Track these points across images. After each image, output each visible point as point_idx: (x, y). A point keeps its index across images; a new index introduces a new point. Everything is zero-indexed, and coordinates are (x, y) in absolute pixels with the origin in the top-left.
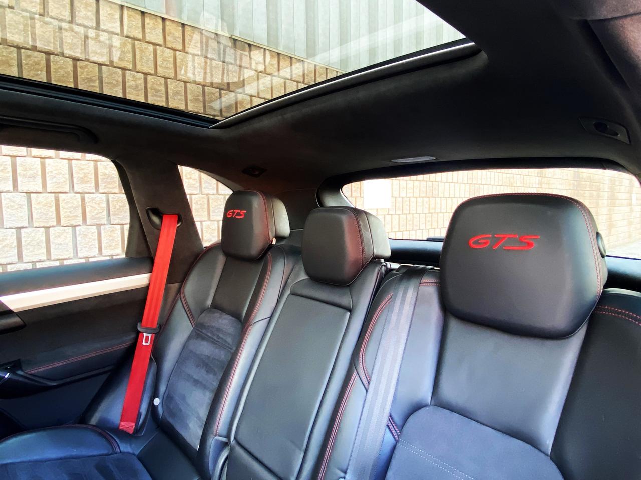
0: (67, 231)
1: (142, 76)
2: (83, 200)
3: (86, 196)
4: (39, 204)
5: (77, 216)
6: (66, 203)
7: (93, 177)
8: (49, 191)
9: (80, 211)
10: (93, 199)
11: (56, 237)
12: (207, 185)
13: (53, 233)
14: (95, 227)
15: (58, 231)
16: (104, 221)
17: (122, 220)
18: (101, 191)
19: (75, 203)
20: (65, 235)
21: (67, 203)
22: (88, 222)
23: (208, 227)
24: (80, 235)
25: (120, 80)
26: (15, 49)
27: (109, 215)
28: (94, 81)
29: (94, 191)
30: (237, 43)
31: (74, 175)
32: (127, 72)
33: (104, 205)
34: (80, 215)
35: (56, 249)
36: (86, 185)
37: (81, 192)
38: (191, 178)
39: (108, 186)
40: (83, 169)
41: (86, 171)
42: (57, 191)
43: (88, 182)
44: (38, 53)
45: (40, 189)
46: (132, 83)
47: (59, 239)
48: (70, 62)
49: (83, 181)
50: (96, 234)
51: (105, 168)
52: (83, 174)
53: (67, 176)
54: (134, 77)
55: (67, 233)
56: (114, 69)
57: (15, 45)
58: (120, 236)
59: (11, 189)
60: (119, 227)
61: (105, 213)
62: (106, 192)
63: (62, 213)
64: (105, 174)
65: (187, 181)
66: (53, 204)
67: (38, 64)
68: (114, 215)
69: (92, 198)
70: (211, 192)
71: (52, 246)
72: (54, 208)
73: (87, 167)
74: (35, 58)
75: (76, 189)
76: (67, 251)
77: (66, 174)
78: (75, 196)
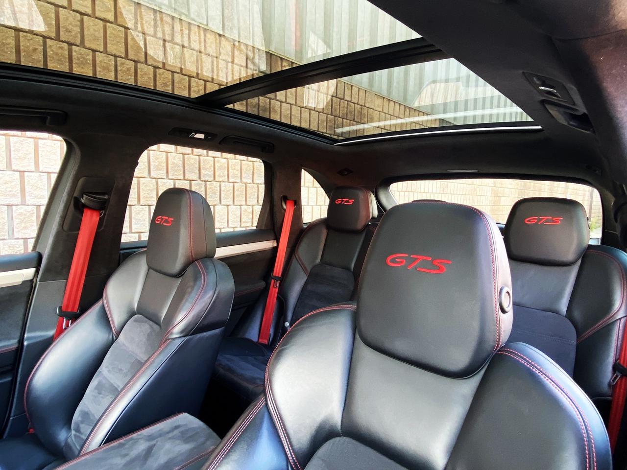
0: (145, 209)
1: (202, 82)
2: (157, 184)
3: (159, 180)
5: (152, 197)
6: (145, 186)
11: (136, 213)
12: (246, 175)
13: (135, 210)
15: (139, 209)
19: (152, 186)
20: (143, 212)
23: (245, 210)
25: (187, 85)
26: (113, 57)
28: (168, 86)
29: (165, 177)
30: (273, 56)
31: (152, 163)
32: (192, 78)
35: (136, 224)
36: (160, 172)
37: (156, 177)
38: (235, 169)
39: (176, 173)
40: (158, 159)
42: (138, 176)
43: (161, 169)
44: (129, 61)
46: (196, 89)
47: (139, 215)
48: (152, 69)
51: (174, 158)
52: (158, 163)
54: (197, 83)
55: (145, 211)
56: (183, 76)
57: (113, 54)
62: (174, 178)
63: (141, 194)
64: (173, 163)
65: (232, 171)
67: (129, 69)
69: (164, 183)
70: (249, 182)
71: (133, 221)
73: (161, 156)
74: (128, 65)
75: (153, 175)
76: (144, 226)
77: (145, 162)
78: (151, 181)
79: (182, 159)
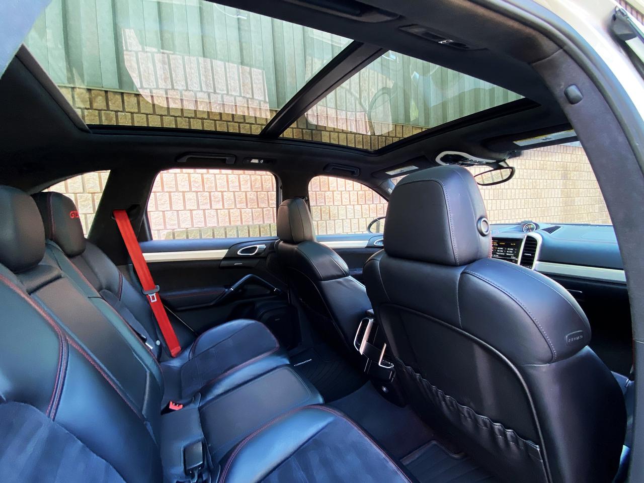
2: (241, 212)
4: (221, 215)
7: (245, 200)
8: (225, 208)
9: (239, 218)
10: (245, 212)
18: (249, 207)
21: (233, 214)
27: (253, 220)
29: (246, 207)
31: (236, 200)
34: (240, 220)
39: (252, 204)
41: (241, 197)
45: (221, 207)
49: (241, 202)
51: (251, 195)
52: (240, 199)
53: (233, 200)
59: (209, 208)
61: (251, 218)
64: (250, 198)
66: (228, 215)
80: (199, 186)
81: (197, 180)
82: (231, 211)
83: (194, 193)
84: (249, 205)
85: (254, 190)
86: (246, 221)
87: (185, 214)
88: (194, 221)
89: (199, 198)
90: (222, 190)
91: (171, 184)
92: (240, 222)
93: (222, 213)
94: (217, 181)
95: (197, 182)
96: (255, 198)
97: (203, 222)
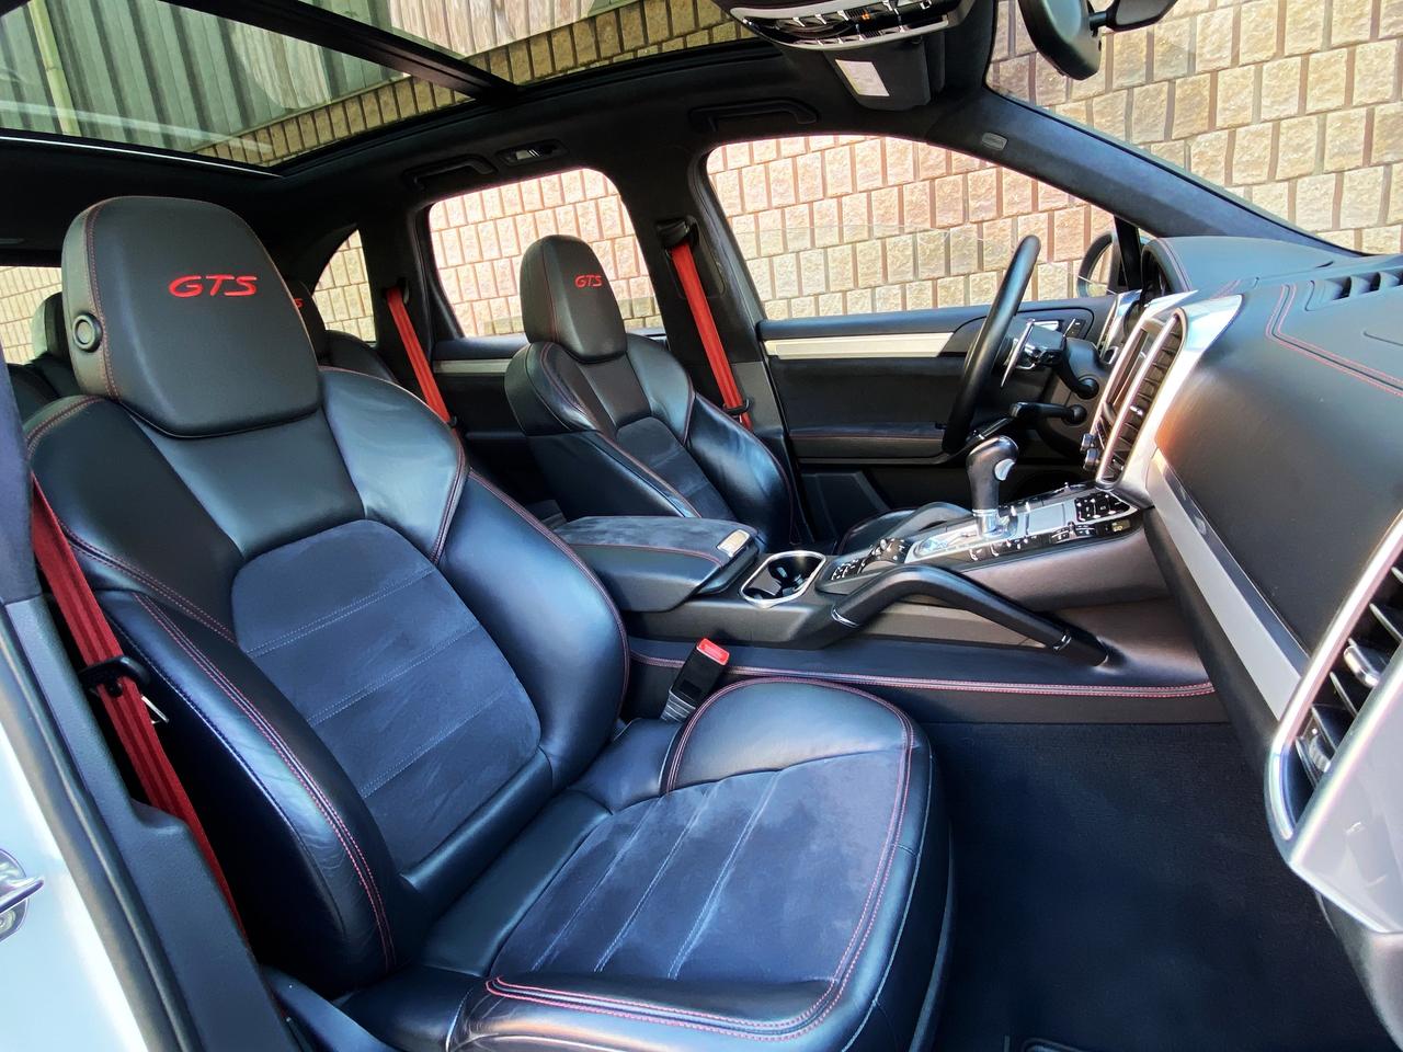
2: (884, 247)
3: (888, 241)
4: (835, 261)
5: (876, 273)
7: (897, 210)
8: (845, 240)
9: (881, 264)
10: (896, 245)
14: (897, 286)
16: (910, 276)
17: (933, 271)
18: (907, 230)
19: (875, 253)
21: (865, 255)
22: (890, 280)
24: (880, 298)
33: (909, 252)
34: (881, 270)
36: (889, 225)
40: (883, 202)
41: (887, 204)
42: (854, 240)
43: (891, 218)
45: (836, 240)
49: (885, 220)
50: (899, 296)
53: (865, 217)
58: (931, 298)
59: (809, 245)
60: (930, 283)
61: (911, 264)
66: (850, 259)
68: (924, 265)
69: (895, 243)
72: (851, 264)
75: (876, 233)
77: (864, 214)
78: (874, 244)
79: (928, 190)
80: (786, 191)
81: (781, 176)
82: (859, 246)
83: (776, 211)
84: (907, 222)
85: (923, 174)
86: (895, 273)
87: (759, 267)
88: (777, 283)
89: (788, 223)
90: (840, 191)
91: (730, 198)
92: (880, 276)
93: (837, 255)
94: (828, 169)
95: (783, 181)
96: (926, 199)
97: (796, 283)
